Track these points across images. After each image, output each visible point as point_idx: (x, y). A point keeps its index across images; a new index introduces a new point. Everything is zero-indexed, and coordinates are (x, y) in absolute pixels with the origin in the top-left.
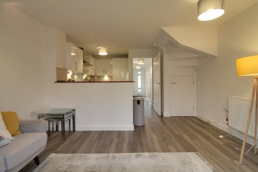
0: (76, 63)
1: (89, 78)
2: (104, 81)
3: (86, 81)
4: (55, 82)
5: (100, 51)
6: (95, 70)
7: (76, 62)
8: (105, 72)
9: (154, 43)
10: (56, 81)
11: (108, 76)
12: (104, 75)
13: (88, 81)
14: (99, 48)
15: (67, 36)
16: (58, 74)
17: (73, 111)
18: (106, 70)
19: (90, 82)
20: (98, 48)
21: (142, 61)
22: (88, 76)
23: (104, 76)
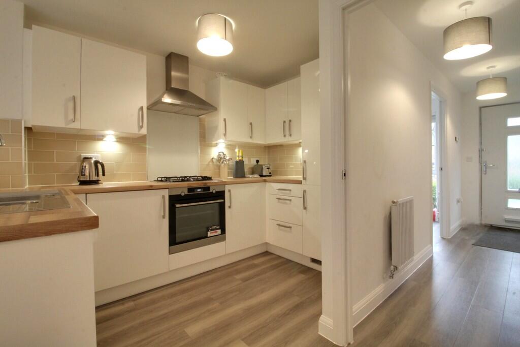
0: (74, 98)
8: (288, 126)
12: (286, 138)
18: (290, 121)
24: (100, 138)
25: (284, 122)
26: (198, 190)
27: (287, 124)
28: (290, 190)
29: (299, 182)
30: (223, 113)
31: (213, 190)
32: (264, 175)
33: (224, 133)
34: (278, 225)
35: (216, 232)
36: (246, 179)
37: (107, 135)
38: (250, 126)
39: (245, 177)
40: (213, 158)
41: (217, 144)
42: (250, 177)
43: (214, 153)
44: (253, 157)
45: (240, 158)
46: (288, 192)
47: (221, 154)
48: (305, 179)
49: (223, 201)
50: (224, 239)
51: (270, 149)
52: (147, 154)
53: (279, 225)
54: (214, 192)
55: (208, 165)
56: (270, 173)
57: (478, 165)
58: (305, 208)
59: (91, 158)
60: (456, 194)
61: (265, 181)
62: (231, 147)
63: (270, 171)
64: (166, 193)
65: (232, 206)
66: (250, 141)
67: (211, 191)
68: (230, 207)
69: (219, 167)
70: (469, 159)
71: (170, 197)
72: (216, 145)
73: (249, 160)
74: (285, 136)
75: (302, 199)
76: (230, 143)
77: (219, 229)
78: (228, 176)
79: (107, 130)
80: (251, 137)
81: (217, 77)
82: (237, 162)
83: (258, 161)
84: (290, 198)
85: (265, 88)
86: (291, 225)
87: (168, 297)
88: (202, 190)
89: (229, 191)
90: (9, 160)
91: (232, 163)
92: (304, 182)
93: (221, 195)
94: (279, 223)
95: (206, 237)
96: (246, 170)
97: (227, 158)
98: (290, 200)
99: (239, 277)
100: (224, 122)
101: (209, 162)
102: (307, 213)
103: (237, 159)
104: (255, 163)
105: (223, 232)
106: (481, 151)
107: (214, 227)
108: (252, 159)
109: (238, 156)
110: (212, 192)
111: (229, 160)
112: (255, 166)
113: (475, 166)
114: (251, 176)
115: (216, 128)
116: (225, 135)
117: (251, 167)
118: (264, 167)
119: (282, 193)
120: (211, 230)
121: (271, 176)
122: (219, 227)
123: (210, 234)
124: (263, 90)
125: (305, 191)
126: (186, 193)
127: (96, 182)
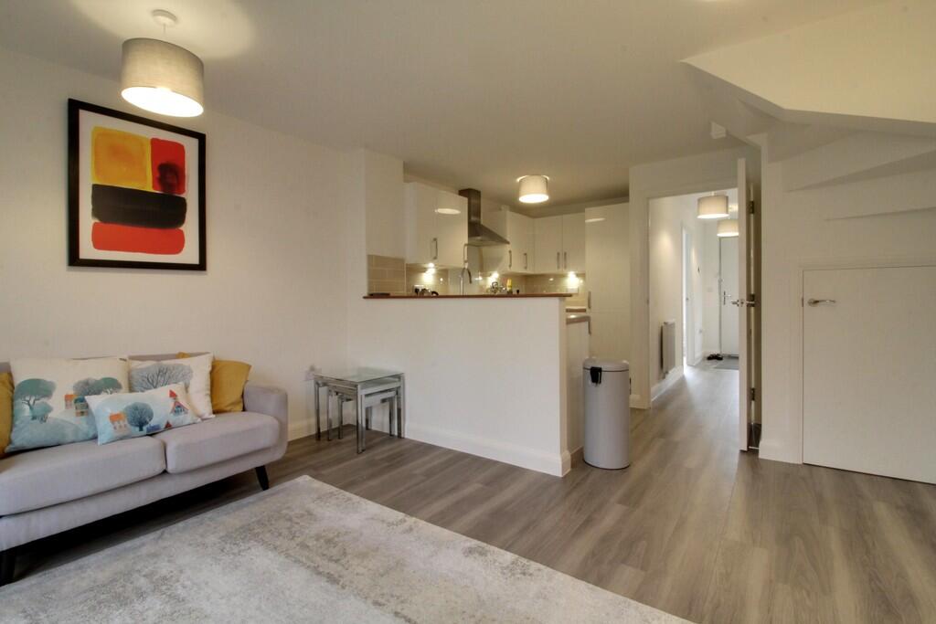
0: (435, 240)
1: (509, 283)
2: (564, 293)
3: (495, 294)
4: (365, 298)
5: (524, 189)
6: (526, 254)
7: (435, 237)
8: (563, 259)
9: (713, 124)
10: (366, 294)
11: (578, 275)
12: (560, 270)
13: (505, 293)
14: (521, 181)
15: (405, 164)
16: (372, 275)
17: (397, 380)
18: (565, 254)
19: (509, 295)
20: (518, 180)
21: (720, 204)
22: (504, 277)
23: (564, 276)
25: (558, 254)
27: (561, 257)
37: (429, 268)
38: (525, 256)
48: (589, 307)
57: (717, 294)
60: (698, 325)
70: (710, 290)
72: (491, 275)
76: (502, 274)
79: (429, 263)
80: (526, 268)
81: (500, 209)
85: (534, 218)
100: (509, 254)
106: (720, 281)
113: (715, 296)
116: (510, 266)
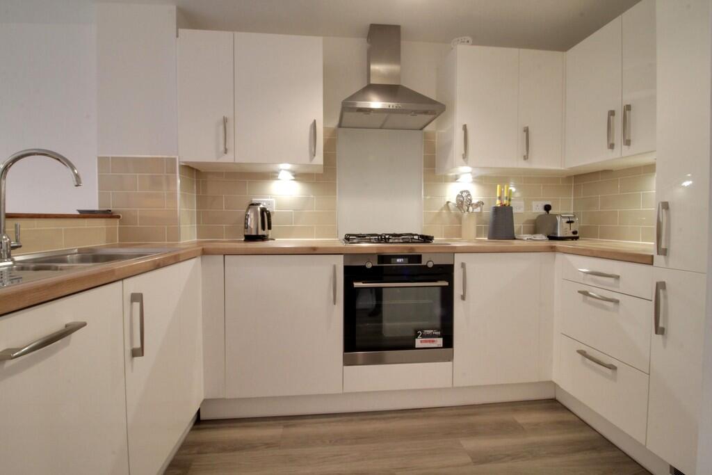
0: (225, 120)
18: (628, 108)
24: (271, 176)
25: (612, 113)
26: (398, 260)
27: (618, 120)
28: (617, 277)
29: (648, 260)
30: (461, 116)
31: (428, 261)
32: (559, 235)
33: (463, 152)
34: (579, 352)
35: (433, 341)
36: (516, 243)
37: (281, 170)
38: (525, 134)
39: (515, 239)
40: (448, 202)
41: (456, 176)
42: (525, 239)
43: (451, 193)
44: (537, 200)
45: (505, 202)
46: (611, 280)
47: (464, 194)
48: (663, 252)
49: (446, 284)
50: (450, 358)
51: (580, 180)
52: (337, 197)
53: (583, 353)
54: (430, 265)
55: (439, 214)
56: (575, 233)
58: (659, 330)
59: (258, 204)
61: (553, 249)
62: (484, 180)
63: (574, 227)
64: (339, 262)
65: (467, 298)
66: (523, 165)
67: (424, 263)
68: (463, 298)
69: (459, 219)
71: (346, 268)
72: (456, 179)
73: (528, 206)
74: (612, 146)
75: (652, 304)
76: (483, 173)
77: (439, 337)
78: (477, 236)
79: (281, 163)
80: (526, 158)
82: (496, 210)
83: (547, 208)
84: (616, 296)
85: (566, 51)
86: (615, 363)
87: (330, 442)
88: (407, 259)
89: (463, 265)
90: (164, 207)
91: (487, 211)
92: (659, 260)
93: (445, 272)
94: (583, 348)
95: (412, 347)
96: (518, 225)
97: (474, 201)
98: (617, 302)
99: (471, 444)
100: (463, 132)
101: (442, 210)
102: (665, 345)
103: (498, 203)
104: (543, 212)
105: (448, 343)
107: (429, 332)
108: (534, 204)
109: (500, 198)
110: (426, 266)
111: (478, 205)
112: (540, 216)
114: (526, 237)
115: (449, 145)
116: (465, 156)
117: (529, 218)
118: (559, 219)
119: (595, 281)
120: (423, 336)
121: (577, 238)
122: (439, 333)
123: (419, 343)
124: (558, 55)
125: (661, 286)
126: (376, 264)
127: (263, 238)
